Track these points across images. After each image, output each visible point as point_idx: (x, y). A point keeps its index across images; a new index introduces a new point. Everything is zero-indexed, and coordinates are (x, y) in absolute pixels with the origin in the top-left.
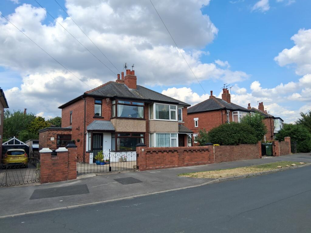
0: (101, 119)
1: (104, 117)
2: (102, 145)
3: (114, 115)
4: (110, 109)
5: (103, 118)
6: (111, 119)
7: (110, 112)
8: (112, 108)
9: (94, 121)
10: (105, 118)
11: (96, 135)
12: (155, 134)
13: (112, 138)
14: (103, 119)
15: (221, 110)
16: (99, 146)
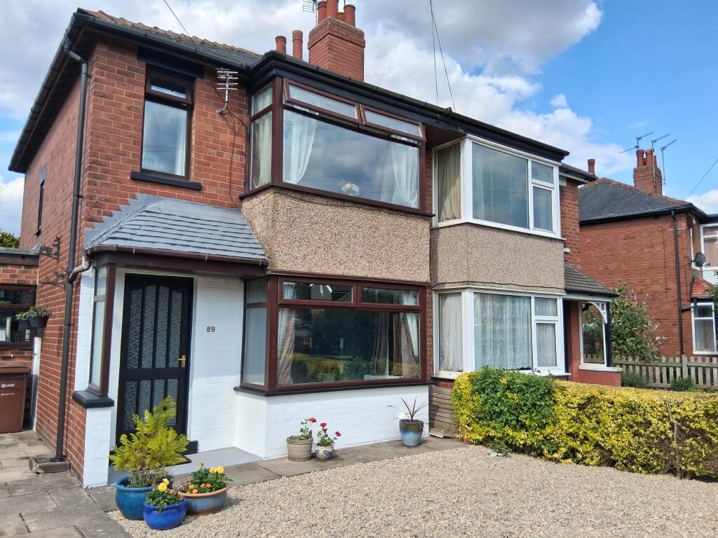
0: (184, 193)
1: (201, 181)
2: (186, 348)
3: (265, 177)
4: (240, 141)
5: (197, 188)
6: (242, 198)
7: (238, 159)
8: (250, 139)
9: (134, 197)
10: (208, 190)
11: (151, 291)
12: (468, 297)
13: (247, 307)
14: (194, 195)
15: (673, 212)
16: (165, 353)
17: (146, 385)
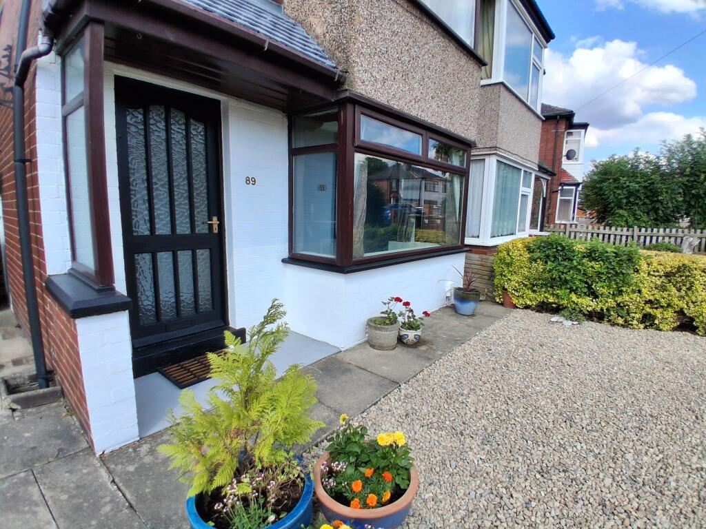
2: (216, 206)
13: (293, 152)
15: (558, 117)
16: (187, 213)
17: (165, 258)
